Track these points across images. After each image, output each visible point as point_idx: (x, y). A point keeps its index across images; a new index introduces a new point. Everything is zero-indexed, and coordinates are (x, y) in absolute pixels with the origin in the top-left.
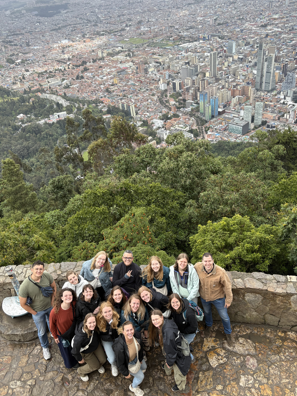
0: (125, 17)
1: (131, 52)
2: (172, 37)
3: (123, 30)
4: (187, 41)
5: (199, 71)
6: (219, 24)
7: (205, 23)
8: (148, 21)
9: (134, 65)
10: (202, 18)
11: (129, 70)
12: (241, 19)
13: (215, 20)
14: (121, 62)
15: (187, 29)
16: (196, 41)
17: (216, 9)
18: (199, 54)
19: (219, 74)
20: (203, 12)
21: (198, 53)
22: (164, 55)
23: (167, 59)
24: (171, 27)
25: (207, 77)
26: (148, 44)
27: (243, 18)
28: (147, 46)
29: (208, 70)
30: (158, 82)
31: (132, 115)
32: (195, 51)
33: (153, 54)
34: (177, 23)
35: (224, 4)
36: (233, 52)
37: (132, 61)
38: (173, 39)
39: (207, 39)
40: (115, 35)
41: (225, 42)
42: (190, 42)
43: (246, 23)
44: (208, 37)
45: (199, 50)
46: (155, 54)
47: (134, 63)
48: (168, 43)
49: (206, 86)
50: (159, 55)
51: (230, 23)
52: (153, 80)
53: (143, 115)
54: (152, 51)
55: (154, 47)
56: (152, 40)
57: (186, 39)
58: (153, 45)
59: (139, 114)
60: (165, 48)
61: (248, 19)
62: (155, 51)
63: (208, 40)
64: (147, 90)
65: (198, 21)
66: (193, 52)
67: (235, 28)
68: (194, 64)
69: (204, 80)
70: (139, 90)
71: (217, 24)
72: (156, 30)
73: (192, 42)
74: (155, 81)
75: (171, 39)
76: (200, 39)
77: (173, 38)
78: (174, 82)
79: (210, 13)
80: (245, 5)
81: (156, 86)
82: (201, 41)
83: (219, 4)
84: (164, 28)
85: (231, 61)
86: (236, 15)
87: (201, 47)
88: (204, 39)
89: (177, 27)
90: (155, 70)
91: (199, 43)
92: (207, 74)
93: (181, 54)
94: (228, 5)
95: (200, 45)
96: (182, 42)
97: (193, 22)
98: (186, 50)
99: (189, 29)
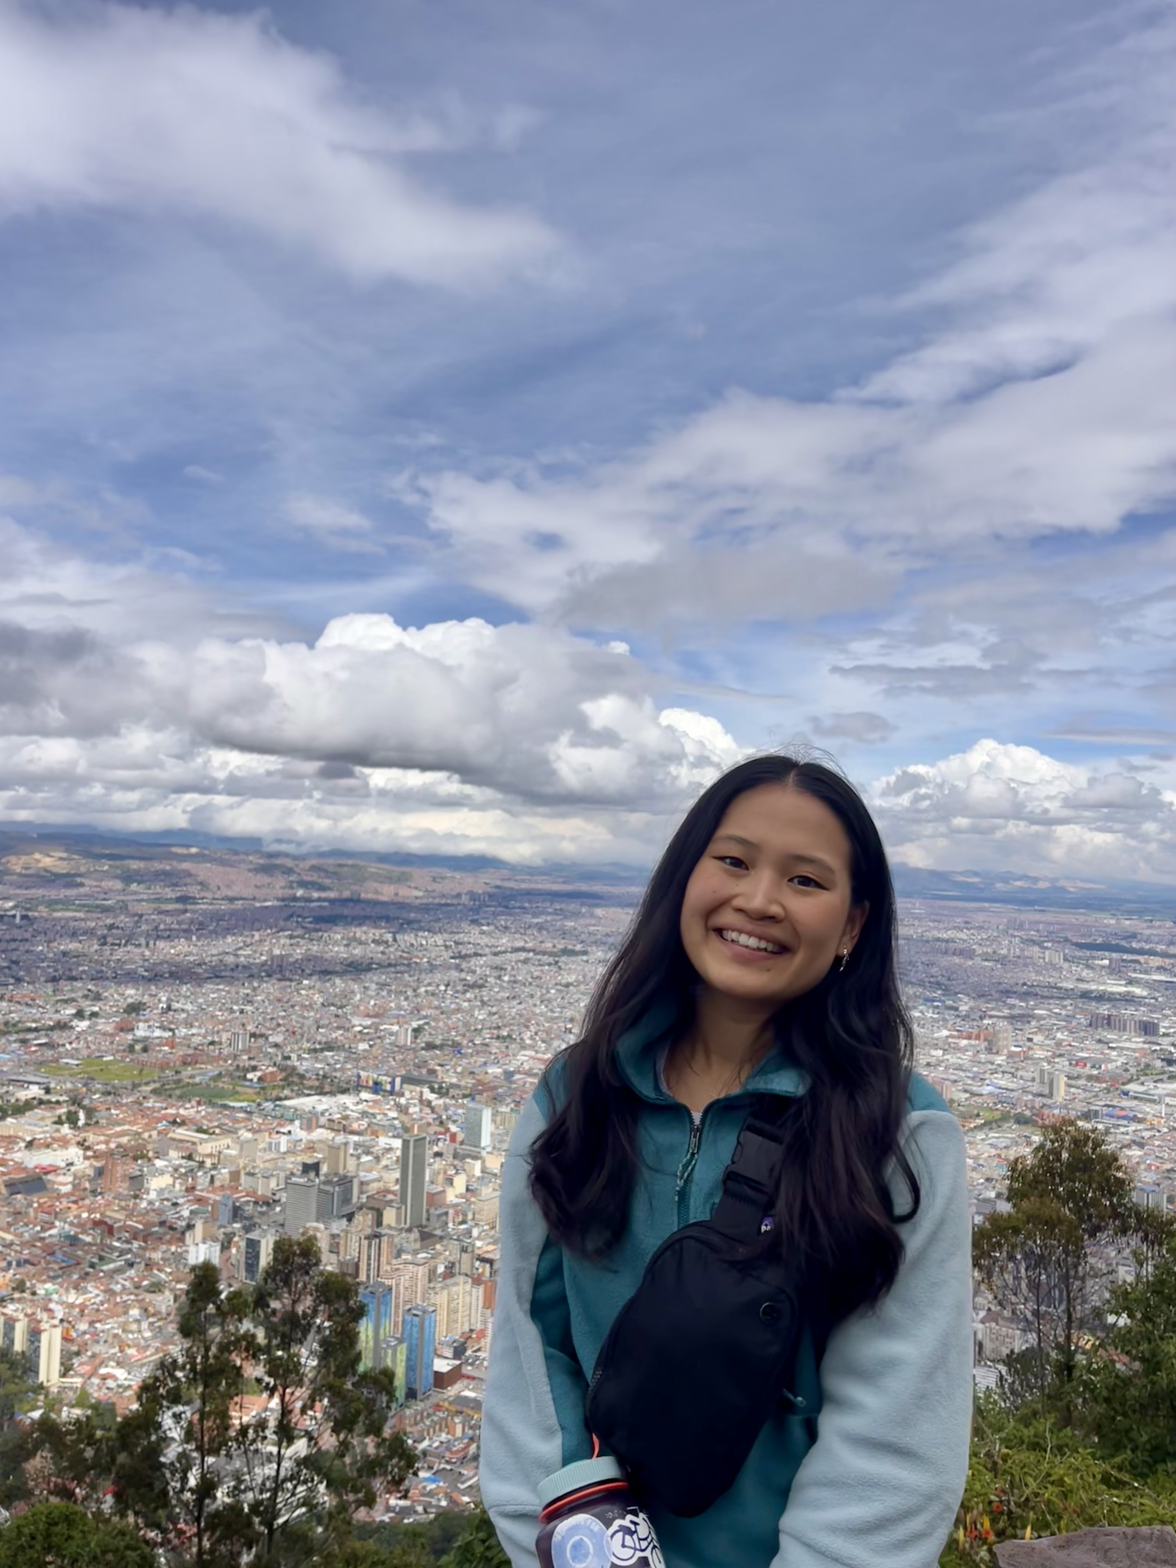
0: (79, 984)
1: (84, 1108)
2: (254, 1069)
3: (62, 1026)
4: (311, 1088)
5: (355, 1200)
6: (430, 1046)
7: (379, 1038)
8: (169, 1008)
9: (86, 1158)
10: (368, 1022)
11: (61, 1179)
12: (504, 1038)
13: (417, 1031)
14: (30, 1145)
15: (315, 1050)
16: (344, 1091)
17: (419, 1000)
18: (356, 1138)
19: (432, 1218)
20: (372, 1003)
21: (353, 1133)
22: (217, 1131)
23: (228, 1147)
24: (253, 1035)
25: (390, 1227)
26: (157, 1085)
27: (509, 1036)
28: (154, 1092)
29: (392, 1201)
30: (183, 1233)
31: (42, 1377)
32: (341, 1126)
33: (174, 1122)
34: (279, 1025)
35: (447, 985)
36: (483, 1144)
37: (81, 1144)
38: (260, 1079)
39: (385, 1091)
40: (24, 1042)
41: (454, 1105)
42: (322, 1093)
43: (523, 1052)
44: (393, 1083)
45: (355, 1126)
46: (183, 1123)
47: (90, 1153)
48: (238, 1089)
49: (384, 1259)
50: (200, 1130)
51: (468, 1047)
52: (162, 1224)
53: (96, 1381)
54: (169, 1111)
55: (180, 1097)
56: (177, 1072)
57: (310, 1083)
58: (178, 1092)
59: (77, 1375)
60: (225, 1107)
61: (528, 1042)
62: (182, 1111)
63: (392, 1093)
64: (131, 1265)
65: (354, 1026)
66: (332, 1129)
67: (485, 1063)
68: (336, 1174)
69: (377, 1236)
70: (92, 1266)
71: (423, 1045)
72: (196, 1040)
73: (332, 1093)
74: (172, 1228)
75: (250, 1076)
76: (363, 1086)
77: (259, 1074)
78: (253, 1236)
79: (400, 1008)
80: (514, 997)
81: (173, 1248)
82: (364, 1095)
83: (429, 984)
84: (225, 1036)
85: (478, 1172)
86: (488, 1025)
87: (364, 1114)
88: (377, 1087)
89: (278, 1039)
90: (177, 1186)
91: (357, 1099)
92: (389, 1216)
93: (290, 1132)
94: (457, 992)
95: (360, 1107)
96: (292, 1091)
97: (339, 1028)
98: (309, 1121)
99: (322, 1050)
